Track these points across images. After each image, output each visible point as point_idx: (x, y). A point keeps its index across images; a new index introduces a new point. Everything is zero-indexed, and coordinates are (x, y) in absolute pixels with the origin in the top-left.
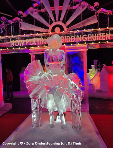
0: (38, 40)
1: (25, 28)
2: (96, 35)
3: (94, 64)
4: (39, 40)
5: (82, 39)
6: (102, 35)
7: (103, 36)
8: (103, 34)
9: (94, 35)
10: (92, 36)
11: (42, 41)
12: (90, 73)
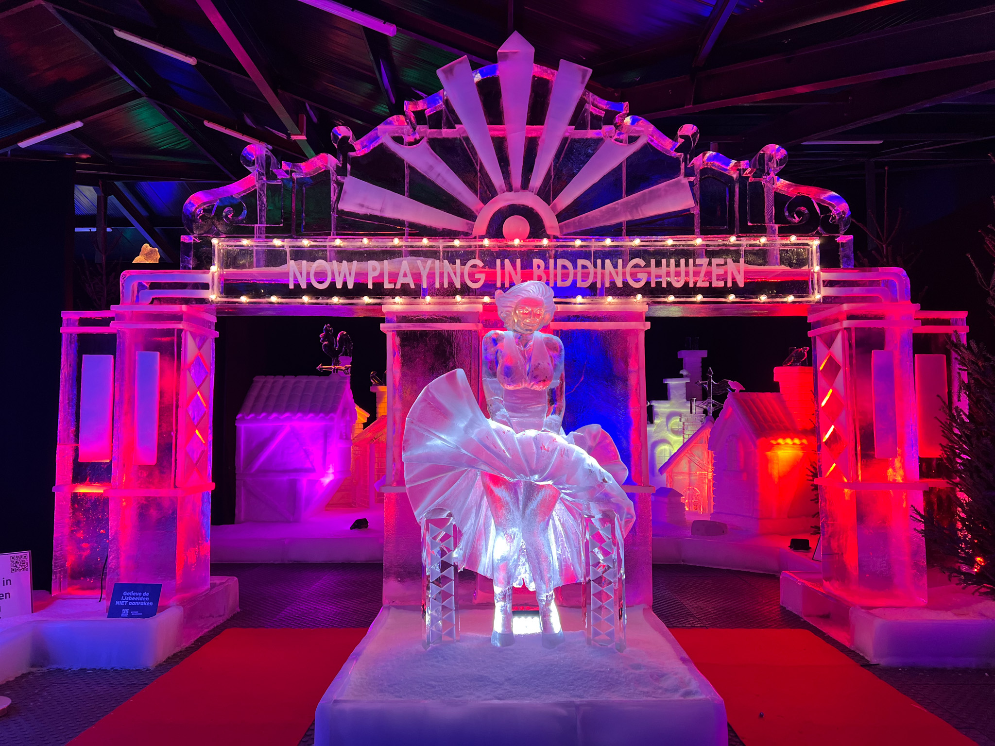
0: (424, 266)
1: (362, 206)
2: (687, 264)
3: (684, 372)
4: (431, 268)
5: (624, 274)
6: (710, 264)
7: (716, 271)
8: (715, 261)
9: (678, 265)
10: (668, 266)
11: (442, 274)
12: (659, 426)
